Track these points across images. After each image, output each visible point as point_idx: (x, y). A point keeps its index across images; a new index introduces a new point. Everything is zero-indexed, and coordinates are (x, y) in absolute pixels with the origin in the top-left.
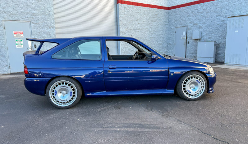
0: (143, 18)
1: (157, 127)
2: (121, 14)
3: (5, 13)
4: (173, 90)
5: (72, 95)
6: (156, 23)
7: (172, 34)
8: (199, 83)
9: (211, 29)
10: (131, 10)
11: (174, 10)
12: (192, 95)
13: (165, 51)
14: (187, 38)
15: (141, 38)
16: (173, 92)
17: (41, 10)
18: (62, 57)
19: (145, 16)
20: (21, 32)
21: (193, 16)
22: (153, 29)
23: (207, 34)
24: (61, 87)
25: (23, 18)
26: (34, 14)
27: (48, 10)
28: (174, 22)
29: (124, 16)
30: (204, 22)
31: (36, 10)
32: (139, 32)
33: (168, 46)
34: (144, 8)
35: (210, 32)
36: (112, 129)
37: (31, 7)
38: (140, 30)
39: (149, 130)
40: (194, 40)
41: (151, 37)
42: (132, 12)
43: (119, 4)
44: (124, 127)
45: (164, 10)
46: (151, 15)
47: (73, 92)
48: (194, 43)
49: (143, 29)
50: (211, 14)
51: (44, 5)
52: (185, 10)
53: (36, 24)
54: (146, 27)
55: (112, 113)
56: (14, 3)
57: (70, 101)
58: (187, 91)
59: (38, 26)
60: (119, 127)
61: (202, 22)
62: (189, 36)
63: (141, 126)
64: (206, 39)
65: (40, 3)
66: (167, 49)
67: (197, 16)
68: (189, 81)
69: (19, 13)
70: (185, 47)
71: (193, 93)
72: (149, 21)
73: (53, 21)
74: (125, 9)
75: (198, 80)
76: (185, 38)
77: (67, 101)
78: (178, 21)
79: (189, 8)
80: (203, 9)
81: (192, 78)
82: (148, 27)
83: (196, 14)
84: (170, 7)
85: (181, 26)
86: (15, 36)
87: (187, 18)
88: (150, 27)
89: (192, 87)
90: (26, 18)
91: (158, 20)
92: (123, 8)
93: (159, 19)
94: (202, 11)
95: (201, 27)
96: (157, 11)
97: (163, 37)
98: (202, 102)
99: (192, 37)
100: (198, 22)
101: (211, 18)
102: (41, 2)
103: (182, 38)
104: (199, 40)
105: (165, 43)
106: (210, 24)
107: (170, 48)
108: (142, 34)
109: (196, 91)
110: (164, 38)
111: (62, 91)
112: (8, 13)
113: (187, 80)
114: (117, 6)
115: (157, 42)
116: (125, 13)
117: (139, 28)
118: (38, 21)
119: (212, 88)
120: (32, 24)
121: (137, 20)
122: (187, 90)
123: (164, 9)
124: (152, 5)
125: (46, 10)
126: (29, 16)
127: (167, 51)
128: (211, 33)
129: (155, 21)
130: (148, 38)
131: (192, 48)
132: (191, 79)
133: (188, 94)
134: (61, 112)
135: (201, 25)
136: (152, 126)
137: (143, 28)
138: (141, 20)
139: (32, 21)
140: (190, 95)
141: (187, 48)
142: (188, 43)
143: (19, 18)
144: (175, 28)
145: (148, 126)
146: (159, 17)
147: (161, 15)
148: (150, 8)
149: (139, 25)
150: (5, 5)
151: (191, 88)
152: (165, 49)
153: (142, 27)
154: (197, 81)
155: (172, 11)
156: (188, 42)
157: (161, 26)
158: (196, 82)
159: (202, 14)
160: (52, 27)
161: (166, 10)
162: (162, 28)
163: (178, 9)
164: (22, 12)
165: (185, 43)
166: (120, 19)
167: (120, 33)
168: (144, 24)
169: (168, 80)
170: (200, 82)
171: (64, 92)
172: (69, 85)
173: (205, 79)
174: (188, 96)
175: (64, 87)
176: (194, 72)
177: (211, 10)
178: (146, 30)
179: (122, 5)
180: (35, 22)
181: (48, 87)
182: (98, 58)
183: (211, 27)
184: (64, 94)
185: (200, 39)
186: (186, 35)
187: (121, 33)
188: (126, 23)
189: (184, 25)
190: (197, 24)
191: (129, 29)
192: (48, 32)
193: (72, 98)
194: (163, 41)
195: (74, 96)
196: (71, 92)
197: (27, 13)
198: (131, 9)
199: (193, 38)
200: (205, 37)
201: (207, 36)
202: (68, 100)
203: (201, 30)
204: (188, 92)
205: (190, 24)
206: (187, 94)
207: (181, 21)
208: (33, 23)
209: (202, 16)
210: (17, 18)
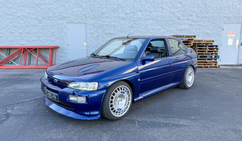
3: (226, 18)
20: (233, 32)
25: (237, 21)
69: (235, 17)
86: (229, 35)
150: (227, 11)
210: (233, 21)
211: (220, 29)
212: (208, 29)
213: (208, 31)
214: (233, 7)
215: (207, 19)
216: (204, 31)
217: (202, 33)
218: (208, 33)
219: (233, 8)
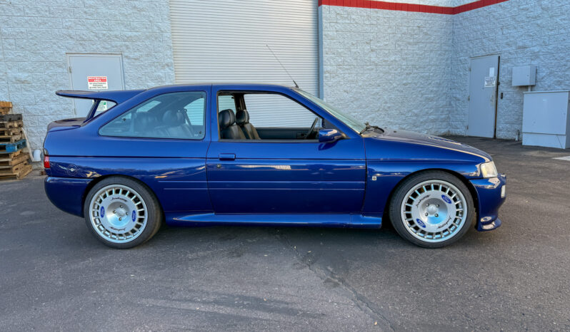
0: (384, 37)
1: (292, 309)
2: (328, 30)
3: (71, 38)
4: (381, 219)
5: (137, 219)
6: (419, 49)
7: (462, 73)
8: (450, 202)
9: (563, 58)
10: (354, 20)
11: (467, 13)
12: (430, 234)
13: (443, 116)
14: (498, 84)
15: (379, 86)
16: (380, 223)
17: (145, 30)
18: (123, 131)
19: (389, 31)
20: (103, 77)
21: (515, 28)
22: (412, 63)
23: (551, 73)
24: (113, 199)
25: (107, 48)
26: (129, 39)
27: (159, 28)
28: (468, 46)
29: (335, 33)
30: (544, 42)
31: (133, 29)
32: (374, 71)
33: (450, 104)
34: (387, 14)
35: (558, 66)
36: (184, 306)
37: (123, 24)
38: (376, 65)
39: (267, 316)
40: (518, 89)
41: (405, 82)
42: (356, 23)
43: (324, 6)
44: (216, 302)
45: (440, 15)
46: (405, 28)
47: (138, 211)
48: (518, 98)
49: (384, 63)
50: (564, 19)
51: (151, 19)
52: (494, 14)
53: (133, 60)
54: (392, 58)
55: (214, 265)
56: (89, 17)
57: (133, 231)
58: (415, 222)
59: (137, 63)
60: (204, 303)
61: (538, 43)
62: (504, 79)
63: (258, 304)
64: (549, 86)
65: (142, 13)
66: (450, 112)
67: (526, 27)
68: (420, 196)
69: (99, 38)
70: (494, 107)
71: (432, 227)
72: (400, 43)
73: (169, 52)
74: (338, 17)
75: (446, 194)
76: (494, 83)
77: (126, 232)
78: (478, 41)
79: (504, 8)
80: (542, 9)
81: (428, 188)
82: (397, 59)
83: (523, 21)
84: (456, 6)
85: (484, 52)
86: (91, 86)
87: (500, 33)
88: (404, 59)
89: (432, 213)
90: (113, 47)
91: (423, 41)
92: (333, 16)
93: (427, 37)
94: (539, 12)
95: (535, 56)
96: (422, 18)
97: (438, 81)
98: (455, 253)
99: (511, 81)
100: (528, 43)
101: (562, 31)
102: (145, 11)
103: (486, 83)
104: (529, 89)
105: (444, 97)
106: (560, 46)
107: (456, 110)
108: (381, 74)
109: (441, 224)
110: (440, 84)
111: (116, 208)
112: (78, 38)
113: (415, 195)
114: (317, 11)
115: (422, 94)
116: (339, 27)
117: (373, 62)
118: (137, 54)
119: (494, 216)
120: (126, 60)
121: (367, 43)
122: (414, 218)
123: (442, 13)
124: (408, 5)
125: (155, 28)
126: (119, 44)
127: (448, 118)
128: (563, 69)
129: (416, 43)
130: (398, 85)
131: (511, 109)
132: (426, 192)
133: (419, 231)
134: (111, 254)
135: (536, 49)
136: (282, 306)
137: (385, 61)
138: (378, 42)
139: (126, 54)
140: (423, 232)
141: (499, 110)
142: (502, 98)
143: (98, 48)
144: (469, 60)
145: (272, 304)
146: (426, 34)
147: (434, 29)
148: (403, 12)
149: (373, 55)
150: (71, 21)
151: (429, 215)
152: (442, 112)
153: (381, 59)
154: (443, 196)
155: (462, 17)
156: (502, 94)
157: (432, 55)
158: (441, 199)
159: (539, 22)
160: (168, 66)
161: (445, 16)
162: (434, 59)
163: (478, 12)
164: (104, 35)
165: (494, 97)
166: (326, 43)
167: (325, 75)
168: (387, 52)
169: (364, 192)
170: (452, 201)
171: (122, 211)
172: (131, 195)
173: (467, 191)
174: (418, 236)
175: (119, 200)
176: (434, 174)
177: (565, 8)
178: (391, 67)
179: (331, 9)
180: (131, 56)
181: (87, 199)
182: (196, 136)
183: (562, 55)
184: (121, 215)
185: (532, 86)
186: (496, 77)
187: (327, 75)
188: (340, 51)
189: (492, 52)
190: (524, 47)
191: (346, 64)
192: (159, 76)
193: (138, 227)
194: (437, 91)
195: (141, 220)
196: (134, 212)
197: (116, 36)
198: (353, 17)
199: (515, 84)
200: (547, 82)
201: (552, 78)
202: (128, 230)
203: (535, 63)
204: (417, 224)
205: (508, 48)
206: (417, 228)
207: (484, 40)
208: (126, 57)
209: (538, 25)
210: (94, 47)
211: (60, 70)
212: (20, 70)
213: (23, 76)
214: (85, 9)
215: (12, 41)
216: (9, 75)
217: (4, 80)
218: (23, 80)
219: (85, 12)
